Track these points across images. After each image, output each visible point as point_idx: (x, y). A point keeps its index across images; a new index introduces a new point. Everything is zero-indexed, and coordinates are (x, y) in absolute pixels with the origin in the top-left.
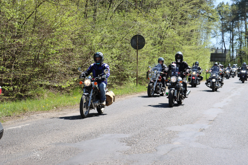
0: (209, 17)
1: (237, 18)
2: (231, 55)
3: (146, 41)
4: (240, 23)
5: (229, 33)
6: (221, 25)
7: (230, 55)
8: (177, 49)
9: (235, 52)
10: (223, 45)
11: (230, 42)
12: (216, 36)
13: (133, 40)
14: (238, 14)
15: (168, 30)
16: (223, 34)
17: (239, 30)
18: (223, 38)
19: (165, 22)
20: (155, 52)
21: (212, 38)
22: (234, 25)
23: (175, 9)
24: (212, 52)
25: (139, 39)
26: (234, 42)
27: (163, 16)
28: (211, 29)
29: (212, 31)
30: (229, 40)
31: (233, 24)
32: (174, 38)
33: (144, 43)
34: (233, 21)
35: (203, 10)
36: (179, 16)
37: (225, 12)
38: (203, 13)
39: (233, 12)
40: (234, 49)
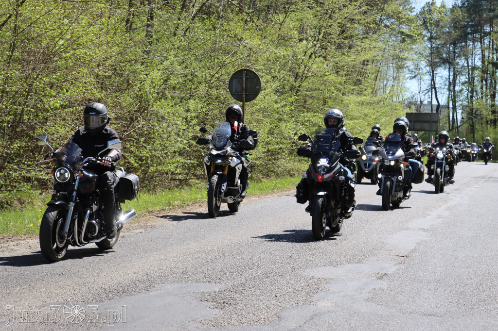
0: (402, 33)
1: (464, 37)
2: (451, 118)
3: (263, 85)
4: (471, 47)
5: (445, 68)
6: (428, 52)
7: (449, 116)
8: (330, 103)
9: (459, 111)
10: (434, 96)
11: (449, 90)
12: (419, 76)
13: (235, 81)
14: (465, 27)
15: (311, 60)
16: (433, 71)
17: (468, 63)
18: (433, 80)
19: (305, 42)
20: (283, 109)
21: (408, 80)
22: (456, 51)
23: (328, 16)
24: (408, 111)
25: (246, 78)
26: (457, 88)
27: (301, 30)
28: (405, 59)
29: (409, 63)
30: (446, 85)
31: (454, 49)
32: (325, 78)
33: (258, 87)
34: (454, 44)
35: (389, 17)
36: (336, 30)
37: (437, 24)
38: (388, 24)
39: (455, 24)
40: (457, 105)
